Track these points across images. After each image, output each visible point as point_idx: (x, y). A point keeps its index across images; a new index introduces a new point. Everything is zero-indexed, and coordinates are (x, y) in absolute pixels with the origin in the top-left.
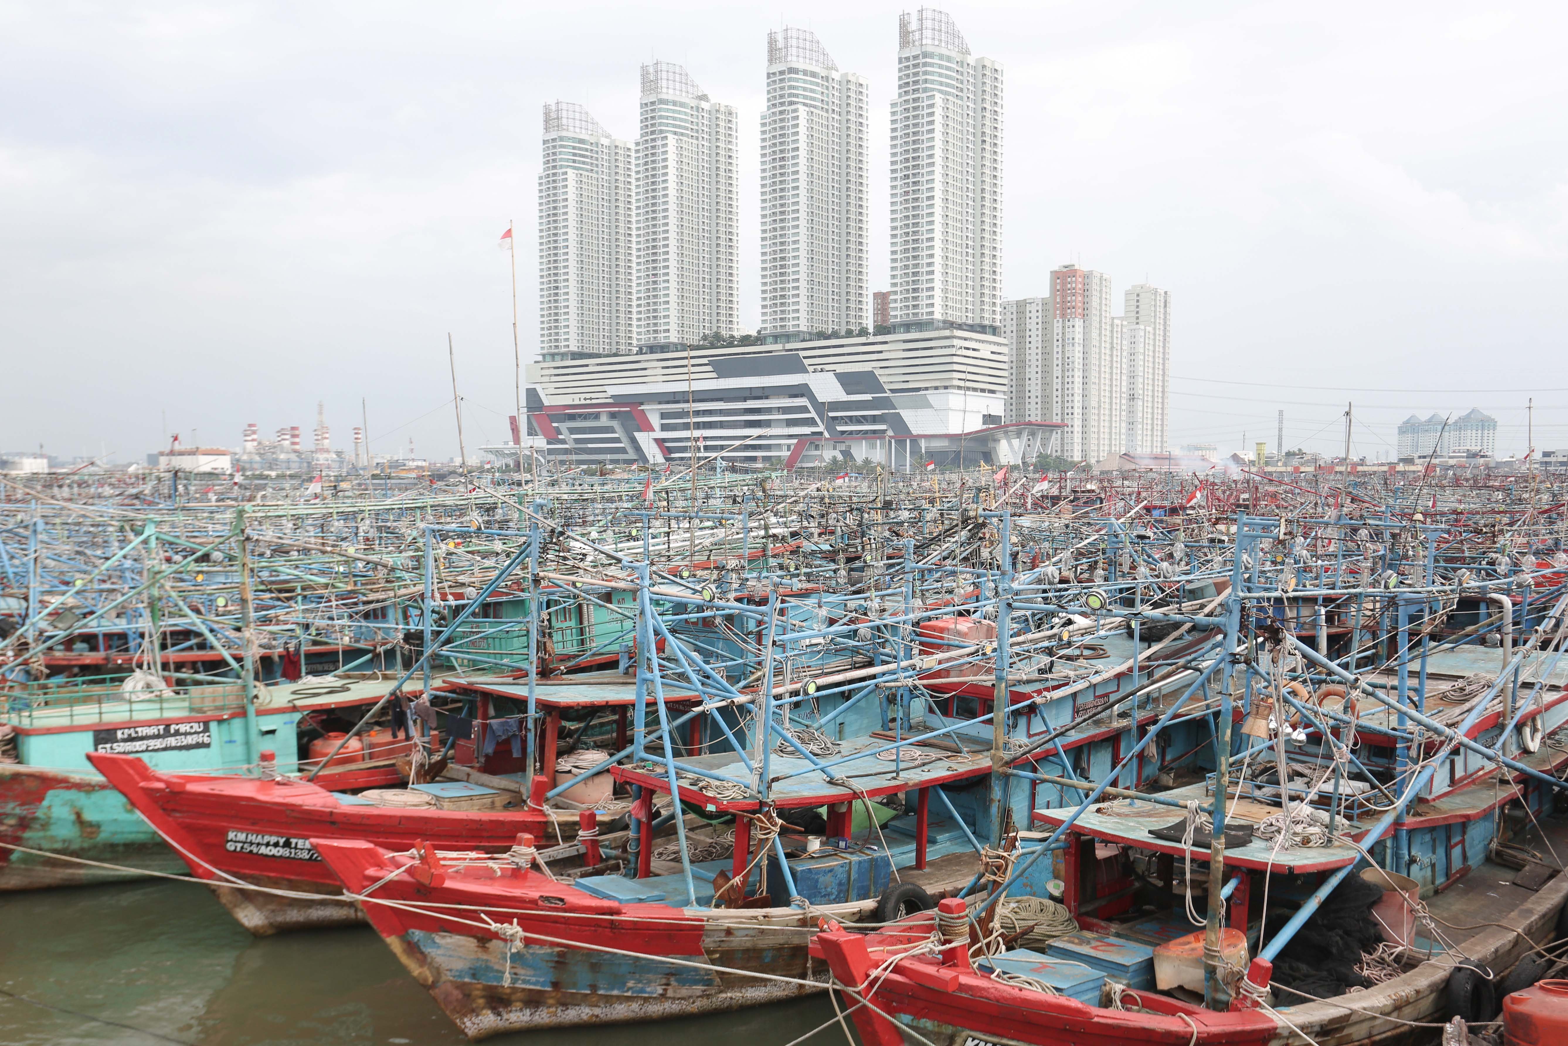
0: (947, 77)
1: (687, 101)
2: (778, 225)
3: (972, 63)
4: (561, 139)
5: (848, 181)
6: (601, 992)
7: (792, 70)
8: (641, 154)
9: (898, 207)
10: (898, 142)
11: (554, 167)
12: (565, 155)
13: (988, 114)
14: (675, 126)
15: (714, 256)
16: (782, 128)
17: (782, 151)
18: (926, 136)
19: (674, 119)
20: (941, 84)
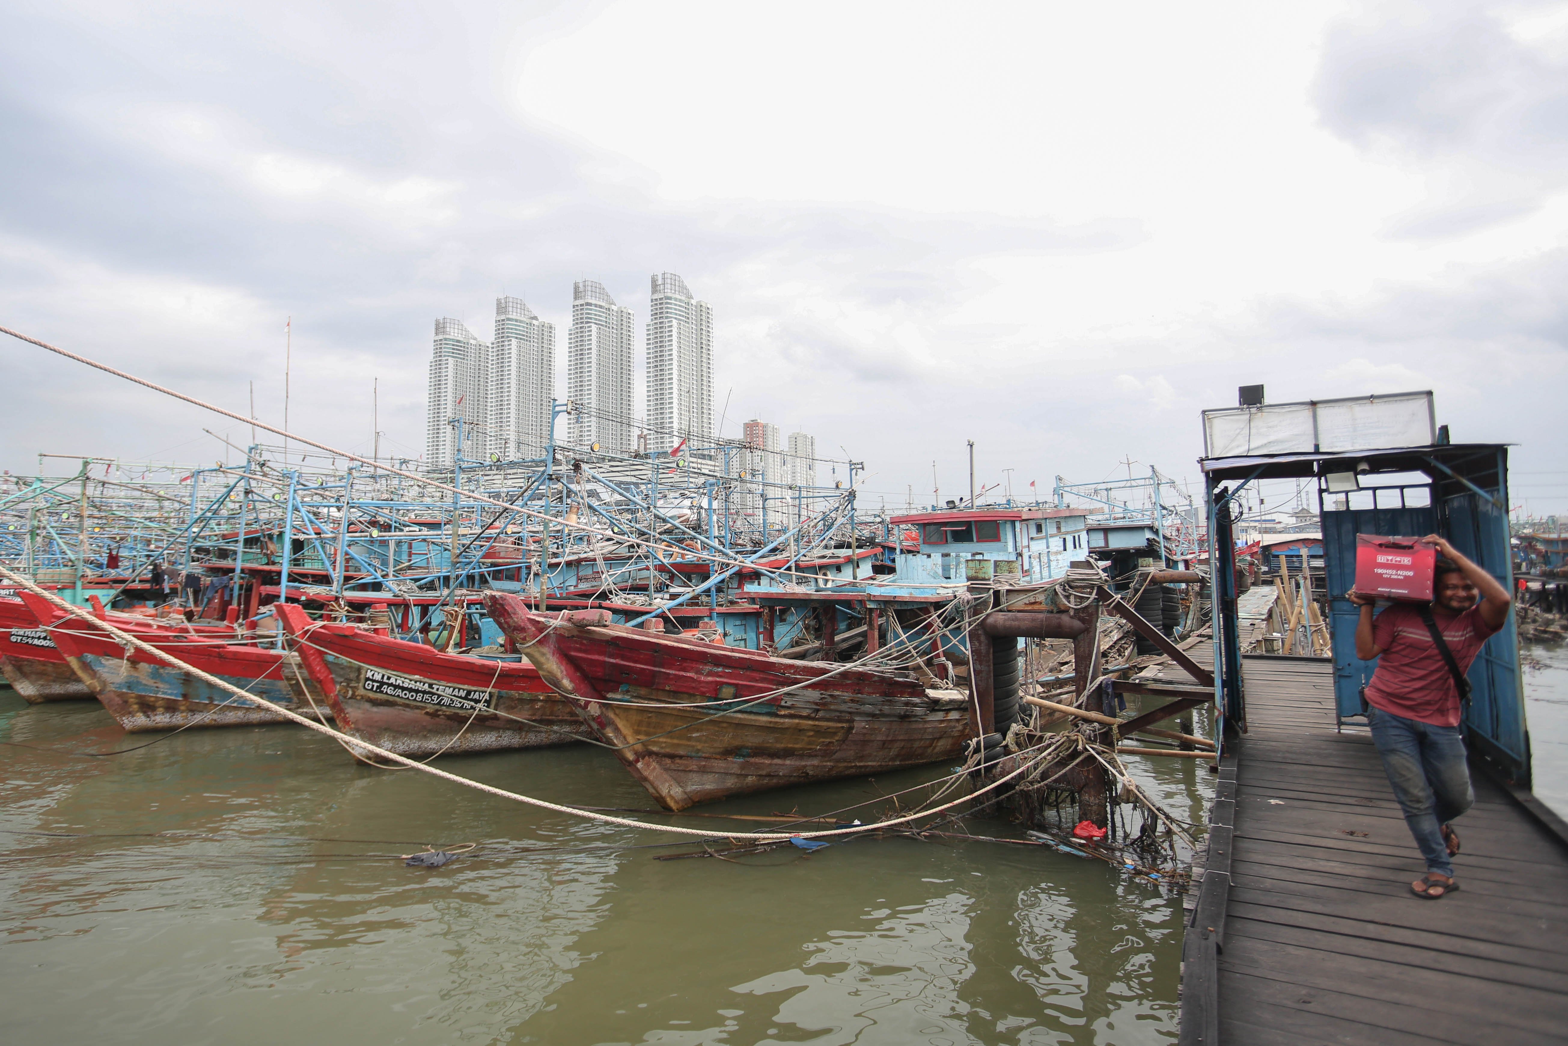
0: (680, 310)
1: (524, 319)
2: (578, 393)
3: (694, 304)
4: (446, 339)
5: (622, 368)
6: (216, 703)
7: (588, 304)
8: (495, 350)
9: (651, 384)
10: (651, 346)
11: (440, 356)
12: (447, 349)
13: (704, 333)
14: (516, 334)
15: (539, 411)
16: (582, 336)
17: (581, 350)
18: (667, 344)
19: (516, 330)
20: (676, 314)
